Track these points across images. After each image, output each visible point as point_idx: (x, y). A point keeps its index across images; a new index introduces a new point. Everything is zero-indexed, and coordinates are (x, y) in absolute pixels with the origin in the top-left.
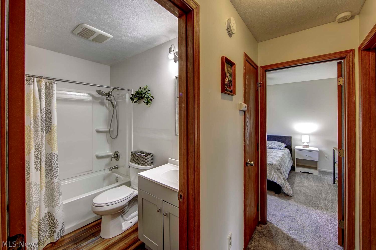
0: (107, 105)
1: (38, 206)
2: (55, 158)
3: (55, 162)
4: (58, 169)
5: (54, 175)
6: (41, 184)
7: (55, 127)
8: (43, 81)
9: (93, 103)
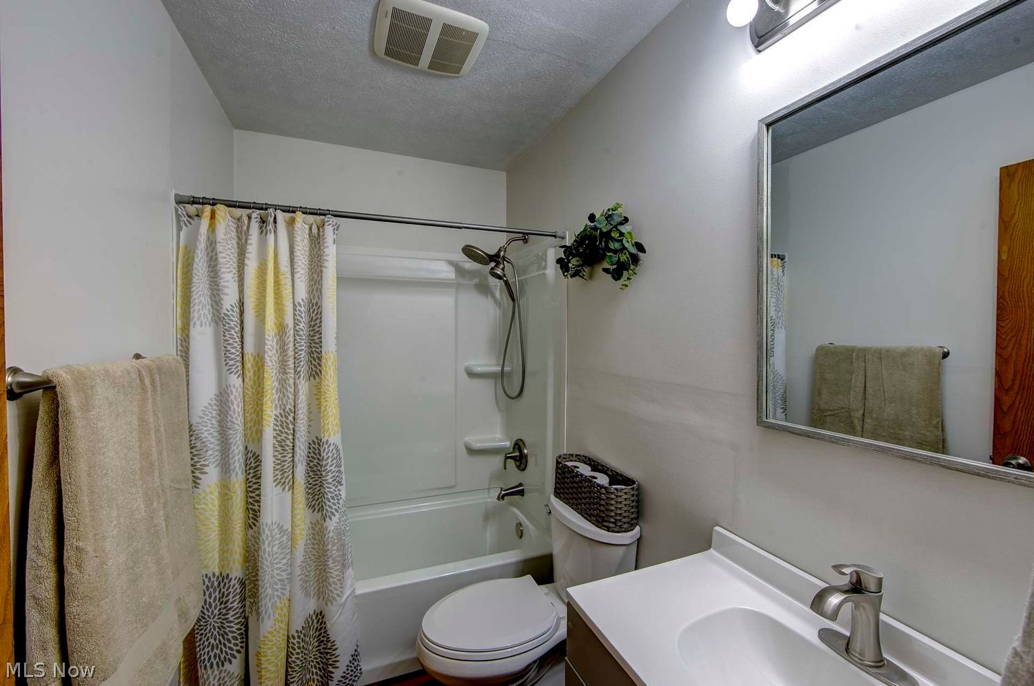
0: (498, 294)
1: (284, 595)
2: (330, 454)
3: (329, 469)
4: (339, 487)
5: (327, 508)
6: (294, 529)
7: (330, 359)
8: (299, 220)
9: (458, 286)
